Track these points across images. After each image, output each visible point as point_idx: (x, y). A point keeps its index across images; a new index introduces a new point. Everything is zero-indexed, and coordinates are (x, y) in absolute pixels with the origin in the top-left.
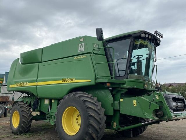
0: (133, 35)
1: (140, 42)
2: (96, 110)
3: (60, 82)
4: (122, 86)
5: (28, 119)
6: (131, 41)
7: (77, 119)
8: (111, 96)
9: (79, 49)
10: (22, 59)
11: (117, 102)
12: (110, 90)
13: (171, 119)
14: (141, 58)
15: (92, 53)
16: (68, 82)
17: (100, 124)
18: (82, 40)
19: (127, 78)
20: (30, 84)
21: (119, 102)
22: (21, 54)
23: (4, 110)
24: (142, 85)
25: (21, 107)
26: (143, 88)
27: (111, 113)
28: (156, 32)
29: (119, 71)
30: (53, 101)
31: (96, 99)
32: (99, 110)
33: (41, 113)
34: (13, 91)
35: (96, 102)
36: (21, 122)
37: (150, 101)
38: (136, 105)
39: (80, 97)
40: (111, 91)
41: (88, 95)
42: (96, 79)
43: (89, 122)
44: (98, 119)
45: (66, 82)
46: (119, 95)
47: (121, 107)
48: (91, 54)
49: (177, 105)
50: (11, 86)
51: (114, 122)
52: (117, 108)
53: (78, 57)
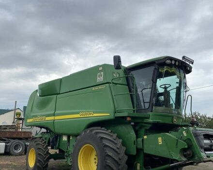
0: (157, 62)
1: (165, 69)
2: (115, 148)
3: (78, 116)
4: (146, 121)
5: (45, 158)
6: (155, 69)
7: (95, 159)
8: (134, 132)
9: (98, 78)
10: (40, 91)
11: (140, 140)
12: (132, 125)
13: (202, 160)
14: (168, 87)
15: (111, 83)
16: (86, 116)
17: (119, 165)
18: (101, 69)
19: (152, 111)
20: (47, 118)
21: (143, 140)
22: (39, 85)
23: (24, 147)
24: (170, 119)
25: (37, 144)
26: (171, 123)
27: (134, 152)
28: (184, 57)
29: (144, 103)
30: (71, 138)
31: (115, 135)
32: (118, 149)
33: (61, 151)
34: (31, 126)
35: (115, 140)
36: (37, 161)
37: (177, 139)
38: (161, 143)
39: (97, 133)
40: (134, 127)
41: (106, 131)
42: (115, 112)
43: (106, 162)
44: (117, 159)
45: (84, 116)
46: (143, 131)
47: (145, 146)
48: (111, 85)
49: (211, 144)
50: (29, 121)
51: (138, 163)
52: (140, 146)
53: (97, 88)
